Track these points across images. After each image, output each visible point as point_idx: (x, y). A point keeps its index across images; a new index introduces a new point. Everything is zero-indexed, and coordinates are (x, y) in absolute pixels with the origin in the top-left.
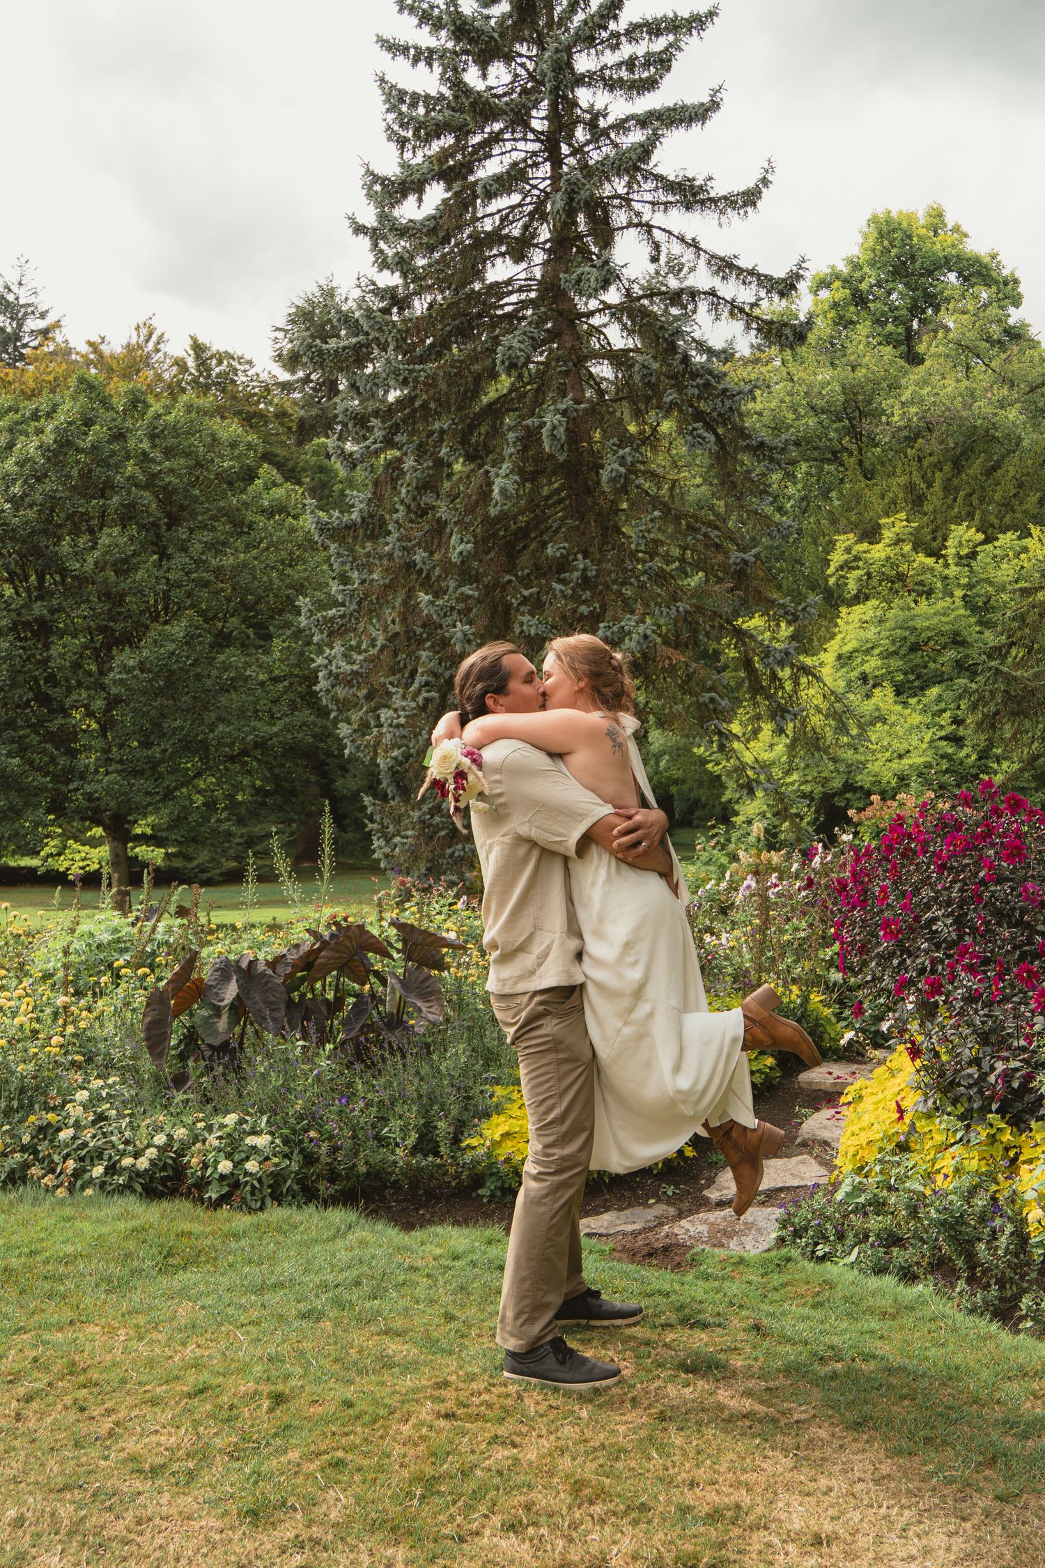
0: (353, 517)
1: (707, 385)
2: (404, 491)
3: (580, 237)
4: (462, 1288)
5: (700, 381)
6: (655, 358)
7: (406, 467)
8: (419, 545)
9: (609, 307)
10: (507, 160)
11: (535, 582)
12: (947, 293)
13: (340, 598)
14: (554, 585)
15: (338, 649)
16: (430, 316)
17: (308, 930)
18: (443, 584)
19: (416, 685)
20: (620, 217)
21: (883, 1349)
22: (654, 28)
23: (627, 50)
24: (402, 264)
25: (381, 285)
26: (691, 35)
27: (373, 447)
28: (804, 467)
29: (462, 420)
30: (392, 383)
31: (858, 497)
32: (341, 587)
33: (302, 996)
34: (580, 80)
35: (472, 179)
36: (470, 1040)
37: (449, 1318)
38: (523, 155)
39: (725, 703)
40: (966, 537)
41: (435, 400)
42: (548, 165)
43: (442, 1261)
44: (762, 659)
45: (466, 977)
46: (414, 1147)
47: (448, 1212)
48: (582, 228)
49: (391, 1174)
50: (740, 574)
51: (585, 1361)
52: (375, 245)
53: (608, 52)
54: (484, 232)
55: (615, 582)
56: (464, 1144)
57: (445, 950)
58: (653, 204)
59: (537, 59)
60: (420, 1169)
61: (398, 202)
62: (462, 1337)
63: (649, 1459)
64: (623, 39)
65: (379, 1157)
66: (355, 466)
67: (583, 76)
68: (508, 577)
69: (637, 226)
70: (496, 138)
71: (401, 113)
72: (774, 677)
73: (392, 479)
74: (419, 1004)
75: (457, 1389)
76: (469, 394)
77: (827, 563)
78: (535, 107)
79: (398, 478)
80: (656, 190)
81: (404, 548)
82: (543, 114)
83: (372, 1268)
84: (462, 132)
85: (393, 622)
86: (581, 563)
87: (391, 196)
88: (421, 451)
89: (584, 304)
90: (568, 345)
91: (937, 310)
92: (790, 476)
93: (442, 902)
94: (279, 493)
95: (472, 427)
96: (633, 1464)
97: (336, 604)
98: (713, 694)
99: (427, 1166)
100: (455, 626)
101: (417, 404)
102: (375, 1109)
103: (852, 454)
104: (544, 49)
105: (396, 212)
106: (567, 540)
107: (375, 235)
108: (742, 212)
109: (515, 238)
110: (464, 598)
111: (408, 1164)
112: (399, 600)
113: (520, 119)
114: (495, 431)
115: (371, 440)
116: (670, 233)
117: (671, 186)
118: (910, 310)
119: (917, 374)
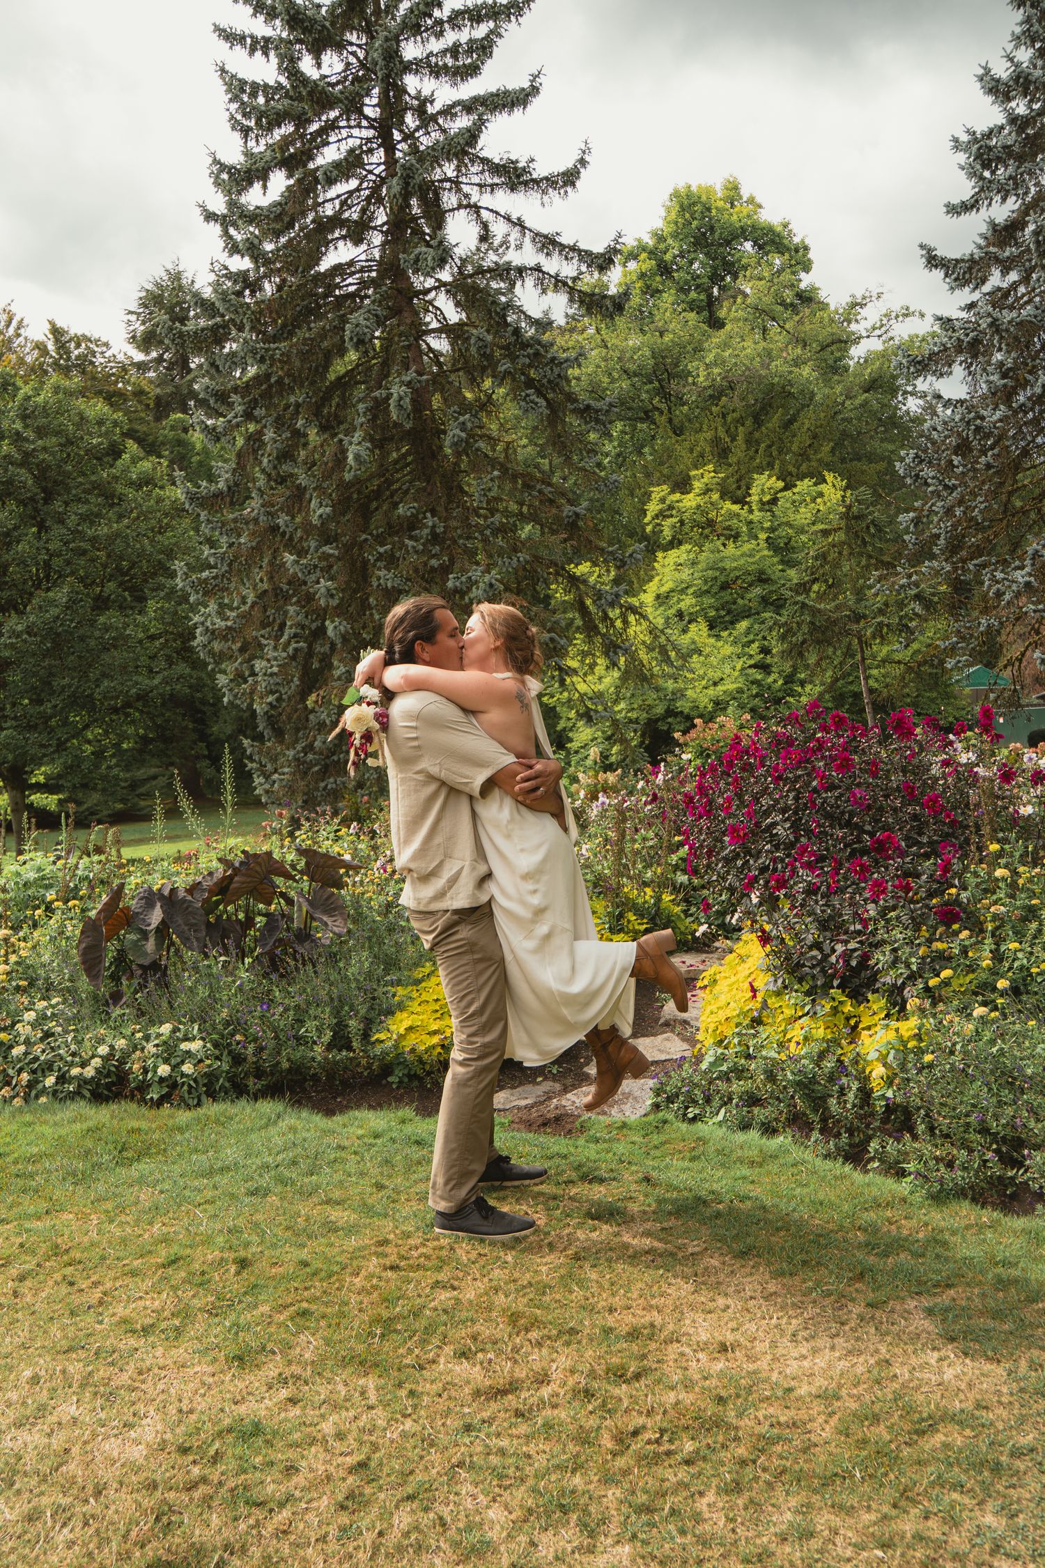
0: (220, 486)
1: (537, 354)
2: (265, 461)
3: (415, 219)
5: (530, 351)
6: (488, 331)
7: (265, 439)
8: (282, 509)
9: (444, 284)
10: (344, 147)
11: (389, 540)
12: (744, 261)
13: (212, 560)
14: (406, 541)
15: (212, 607)
16: (281, 297)
17: (218, 860)
18: (305, 545)
19: (286, 637)
20: (449, 199)
21: (756, 1191)
22: (475, 15)
23: (451, 37)
24: (252, 249)
25: (233, 269)
26: (510, 21)
27: (234, 421)
28: (619, 426)
29: (315, 394)
30: (250, 361)
31: (670, 451)
32: (212, 551)
33: (219, 917)
34: (407, 67)
35: (311, 166)
36: (371, 948)
38: (358, 142)
39: (563, 642)
40: (768, 485)
41: (289, 376)
42: (382, 151)
43: (366, 1140)
44: (594, 602)
45: (363, 894)
46: (329, 1044)
47: (362, 1098)
48: (416, 210)
49: (311, 1068)
50: (572, 526)
52: (226, 233)
53: (433, 39)
54: (327, 217)
55: (461, 537)
56: (373, 1039)
57: (342, 871)
58: (480, 185)
59: (368, 48)
60: (336, 1063)
61: (245, 189)
64: (446, 26)
65: (299, 1055)
66: (218, 439)
67: (410, 63)
68: (363, 537)
69: (466, 207)
70: (332, 126)
71: (243, 103)
72: (606, 617)
73: (253, 450)
74: (324, 918)
75: (396, 1246)
76: (321, 369)
77: (644, 512)
78: (368, 94)
79: (259, 449)
80: (482, 172)
81: (268, 513)
82: (375, 101)
83: (304, 1149)
84: (301, 121)
85: (261, 580)
86: (429, 521)
87: (238, 184)
88: (279, 424)
89: (420, 281)
90: (408, 321)
91: (735, 277)
92: (607, 434)
93: (328, 830)
94: (145, 466)
95: (326, 399)
97: (210, 567)
98: (553, 634)
99: (342, 1060)
100: (318, 583)
101: (273, 380)
102: (292, 1012)
103: (662, 412)
104: (372, 38)
105: (243, 199)
106: (415, 500)
107: (225, 222)
108: (562, 191)
109: (355, 222)
110: (326, 557)
111: (326, 1059)
112: (266, 560)
113: (353, 106)
114: (345, 403)
115: (232, 414)
116: (497, 213)
117: (496, 169)
118: (711, 278)
119: (718, 337)
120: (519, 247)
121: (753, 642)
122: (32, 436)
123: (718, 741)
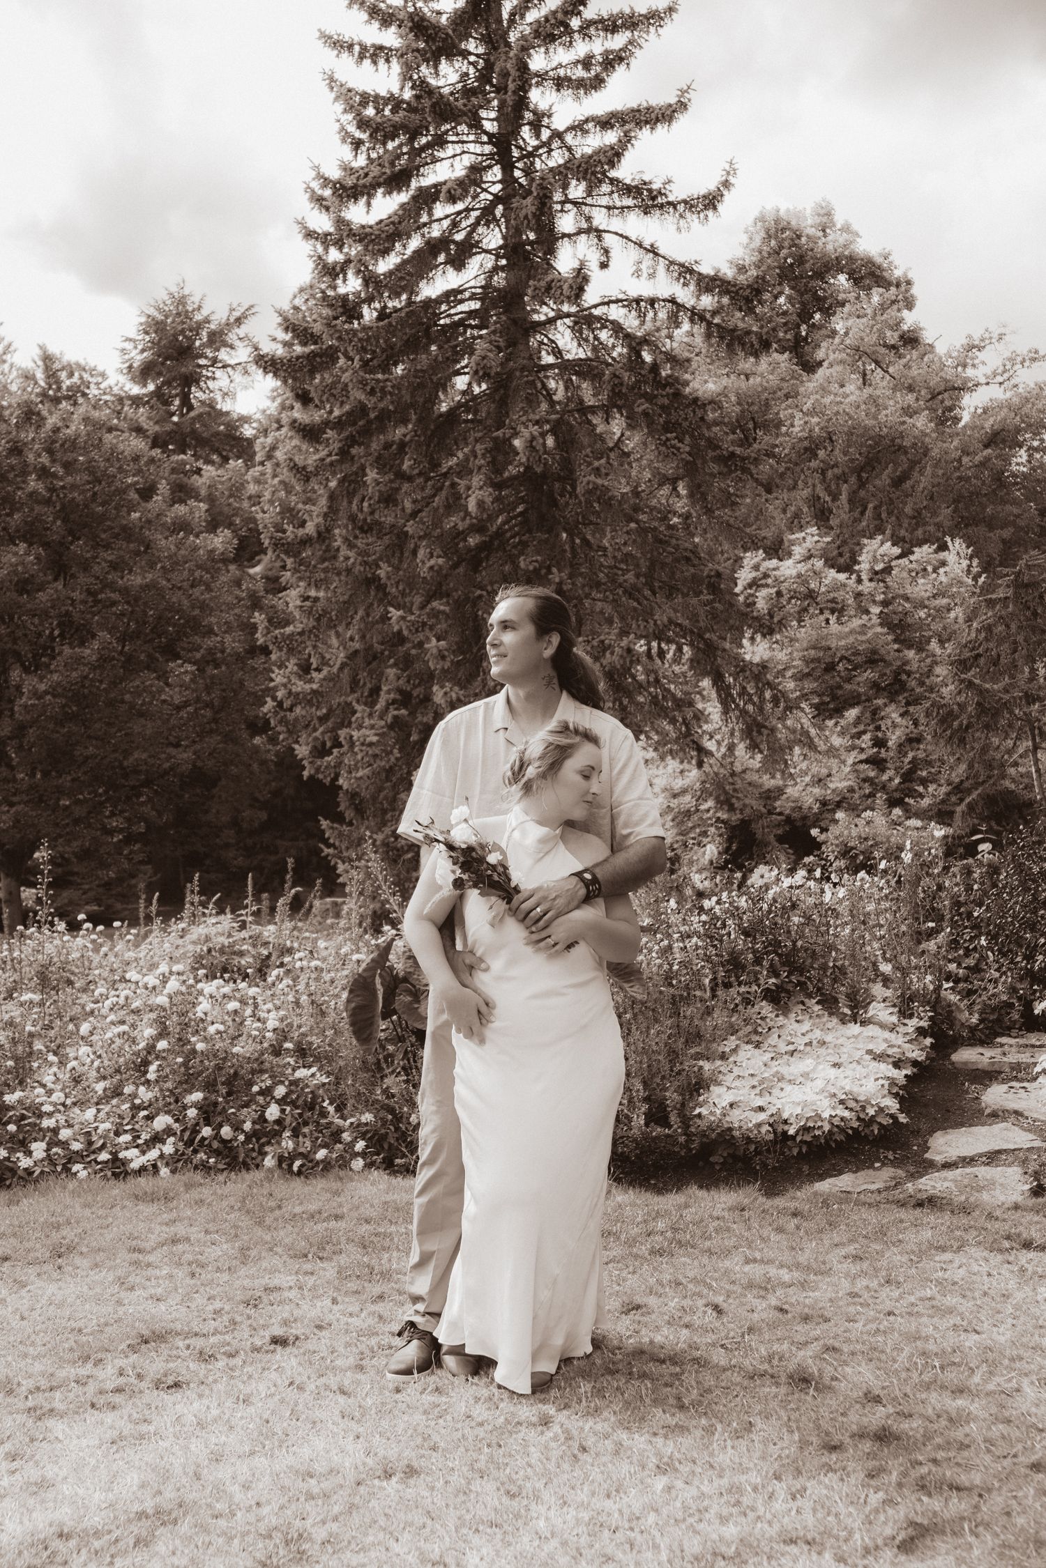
0: (308, 531)
7: (368, 480)
22: (610, 25)
23: (581, 48)
34: (533, 80)
38: (476, 158)
40: (880, 551)
42: (499, 169)
53: (563, 49)
55: (588, 596)
58: (607, 208)
61: (349, 205)
67: (536, 74)
81: (366, 563)
87: (342, 200)
90: (525, 355)
107: (326, 240)
108: (702, 215)
116: (624, 237)
117: (628, 190)
118: (799, 315)
120: (652, 276)
121: (864, 732)
122: (61, 472)
123: (866, 839)
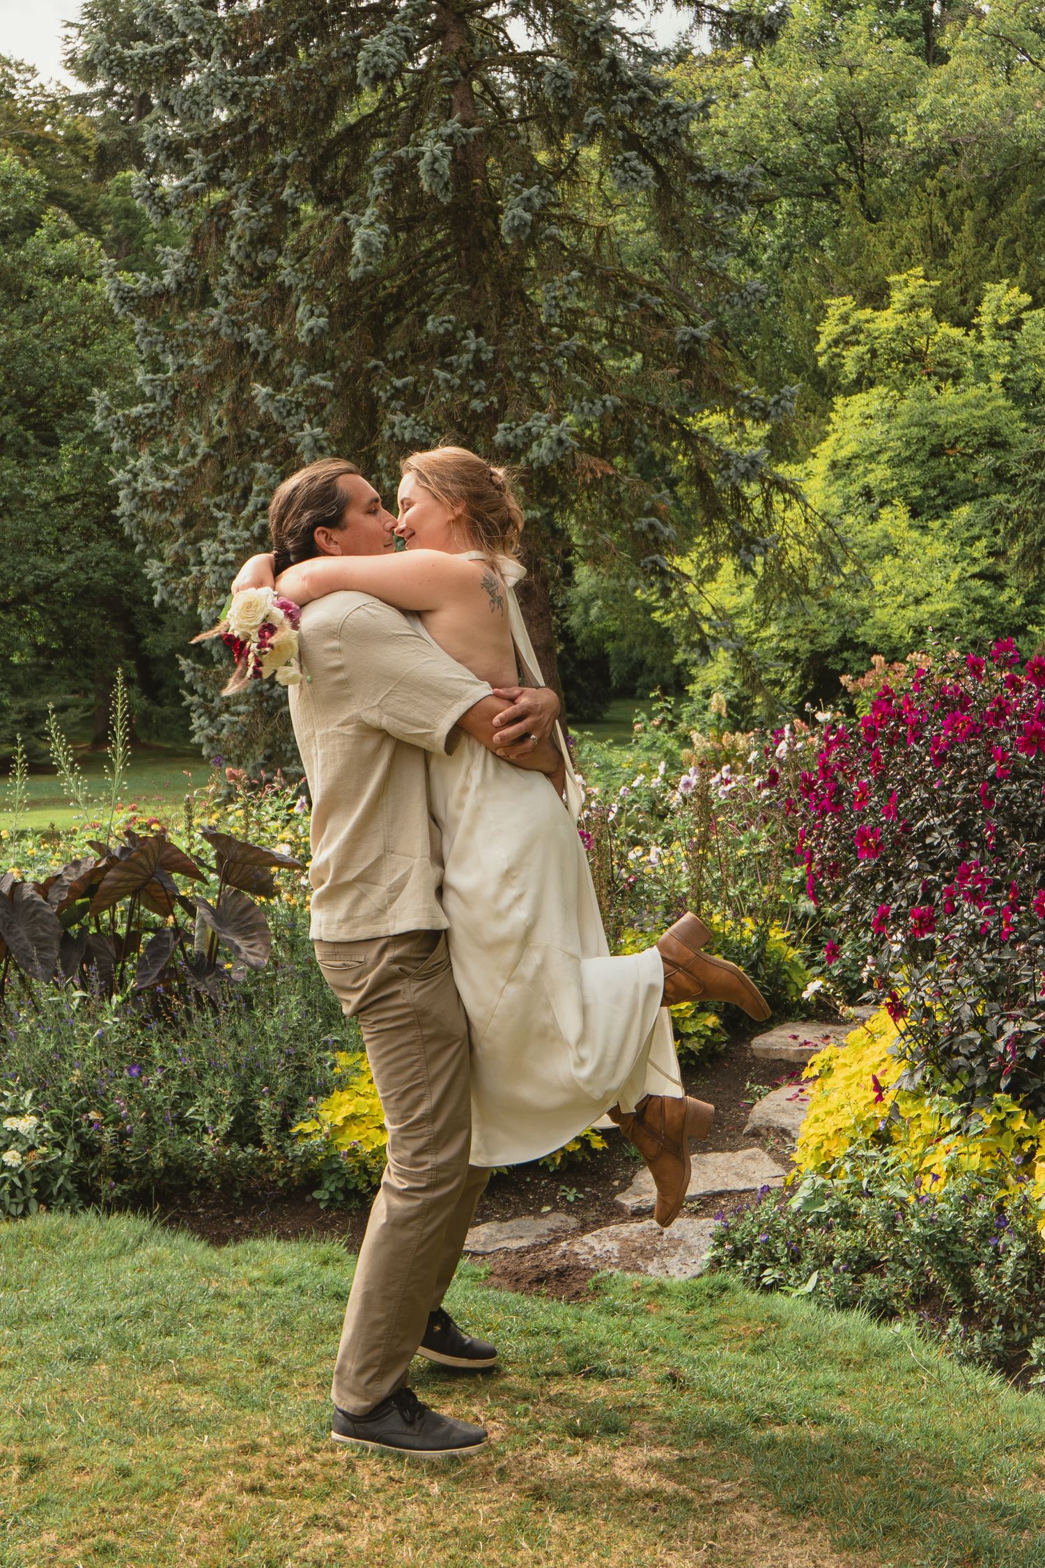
0: (166, 281)
1: (643, 99)
2: (233, 246)
4: (284, 1322)
5: (633, 94)
6: (572, 64)
7: (235, 214)
8: (254, 318)
11: (411, 368)
13: (148, 390)
14: (436, 371)
15: (145, 460)
17: (90, 843)
18: (287, 371)
19: (250, 508)
21: (845, 1409)
27: (191, 188)
28: (785, 204)
29: (312, 150)
30: (216, 101)
31: (859, 245)
32: (149, 376)
33: (84, 929)
36: (306, 989)
37: (264, 1361)
39: (670, 531)
41: (275, 123)
44: (719, 471)
45: (302, 907)
46: (228, 1134)
47: (273, 1221)
49: (197, 1169)
50: (690, 355)
51: (439, 1421)
55: (518, 367)
56: (294, 1131)
57: (274, 870)
60: (235, 1164)
62: (280, 1386)
63: (516, 1549)
65: (180, 1147)
66: (167, 213)
68: (373, 362)
72: (738, 494)
73: (218, 230)
74: (237, 942)
75: (269, 1455)
76: (322, 115)
77: (816, 336)
79: (225, 229)
81: (234, 323)
83: (164, 1294)
85: (220, 422)
86: (472, 342)
88: (257, 192)
90: (455, 47)
92: (767, 218)
93: (279, 803)
94: (68, 247)
95: (328, 156)
96: (494, 1555)
97: (143, 399)
98: (653, 519)
99: (246, 1159)
100: (302, 429)
101: (250, 130)
102: (176, 1082)
103: (849, 186)
106: (453, 311)
110: (314, 390)
111: (220, 1156)
112: (227, 393)
114: (357, 164)
115: (190, 176)
119: (941, 73)
